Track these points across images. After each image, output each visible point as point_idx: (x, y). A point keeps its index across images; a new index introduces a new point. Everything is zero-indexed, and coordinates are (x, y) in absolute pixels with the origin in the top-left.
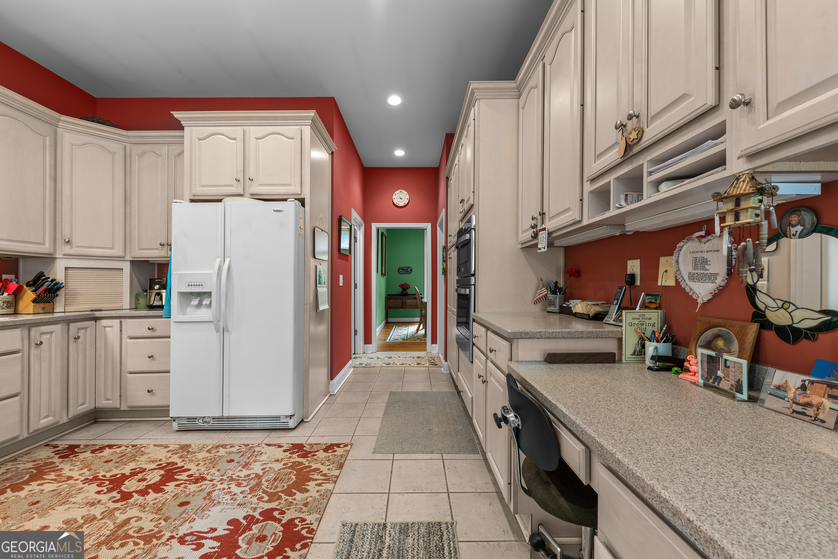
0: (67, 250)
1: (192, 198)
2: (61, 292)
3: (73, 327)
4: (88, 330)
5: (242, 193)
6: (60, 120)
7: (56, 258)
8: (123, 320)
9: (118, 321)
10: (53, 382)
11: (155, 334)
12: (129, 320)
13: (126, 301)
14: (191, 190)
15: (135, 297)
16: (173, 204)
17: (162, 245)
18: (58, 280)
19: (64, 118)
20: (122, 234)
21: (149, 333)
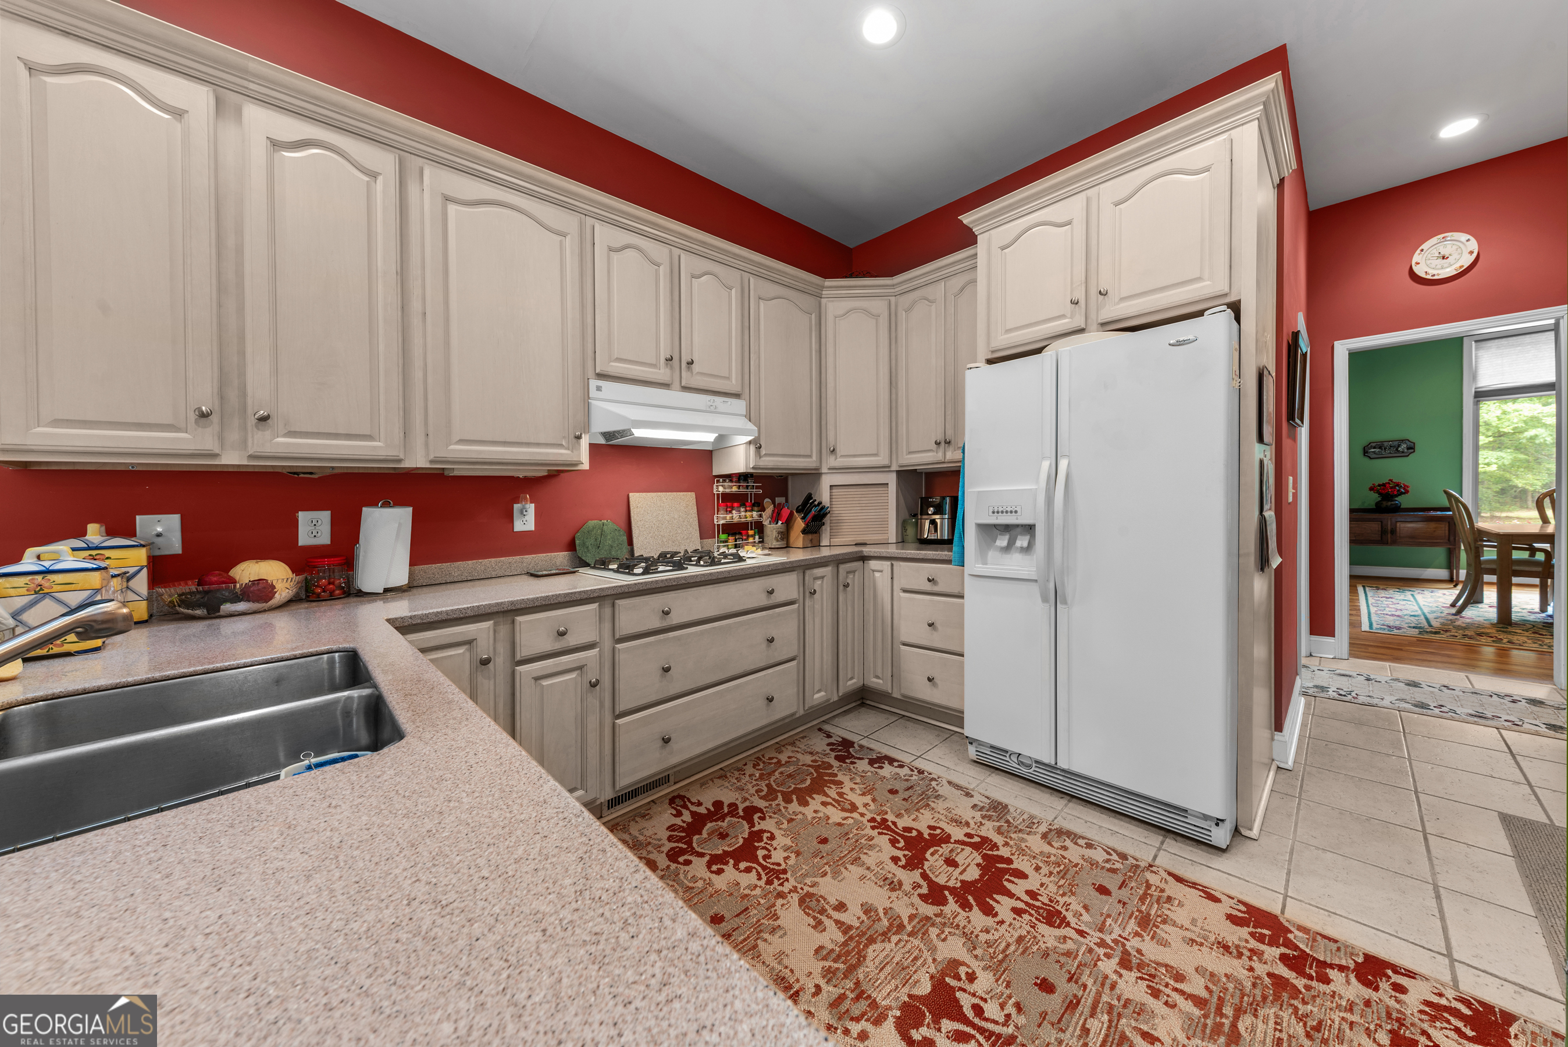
0: (832, 461)
1: (990, 356)
2: (827, 520)
3: (843, 568)
4: (857, 573)
5: (1083, 326)
6: (823, 287)
7: (822, 473)
8: (895, 563)
9: (888, 563)
10: (825, 645)
11: (936, 589)
12: (902, 563)
13: (892, 533)
14: (988, 343)
15: (902, 526)
16: (968, 372)
17: (938, 444)
18: (823, 504)
19: (829, 282)
20: (887, 434)
21: (928, 587)
